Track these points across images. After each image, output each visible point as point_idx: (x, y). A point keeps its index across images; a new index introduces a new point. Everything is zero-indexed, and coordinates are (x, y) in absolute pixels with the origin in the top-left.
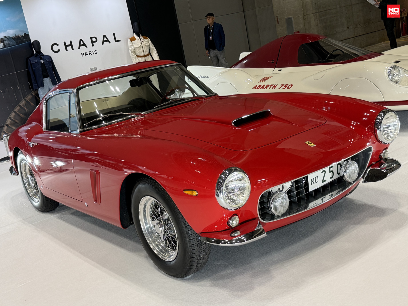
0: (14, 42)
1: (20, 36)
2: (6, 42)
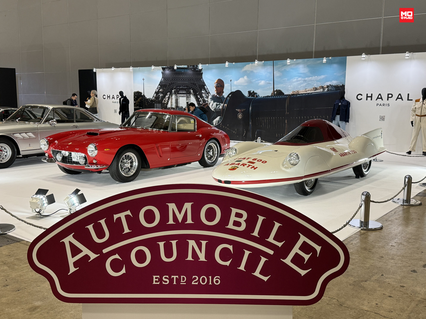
0: (335, 89)
1: (339, 86)
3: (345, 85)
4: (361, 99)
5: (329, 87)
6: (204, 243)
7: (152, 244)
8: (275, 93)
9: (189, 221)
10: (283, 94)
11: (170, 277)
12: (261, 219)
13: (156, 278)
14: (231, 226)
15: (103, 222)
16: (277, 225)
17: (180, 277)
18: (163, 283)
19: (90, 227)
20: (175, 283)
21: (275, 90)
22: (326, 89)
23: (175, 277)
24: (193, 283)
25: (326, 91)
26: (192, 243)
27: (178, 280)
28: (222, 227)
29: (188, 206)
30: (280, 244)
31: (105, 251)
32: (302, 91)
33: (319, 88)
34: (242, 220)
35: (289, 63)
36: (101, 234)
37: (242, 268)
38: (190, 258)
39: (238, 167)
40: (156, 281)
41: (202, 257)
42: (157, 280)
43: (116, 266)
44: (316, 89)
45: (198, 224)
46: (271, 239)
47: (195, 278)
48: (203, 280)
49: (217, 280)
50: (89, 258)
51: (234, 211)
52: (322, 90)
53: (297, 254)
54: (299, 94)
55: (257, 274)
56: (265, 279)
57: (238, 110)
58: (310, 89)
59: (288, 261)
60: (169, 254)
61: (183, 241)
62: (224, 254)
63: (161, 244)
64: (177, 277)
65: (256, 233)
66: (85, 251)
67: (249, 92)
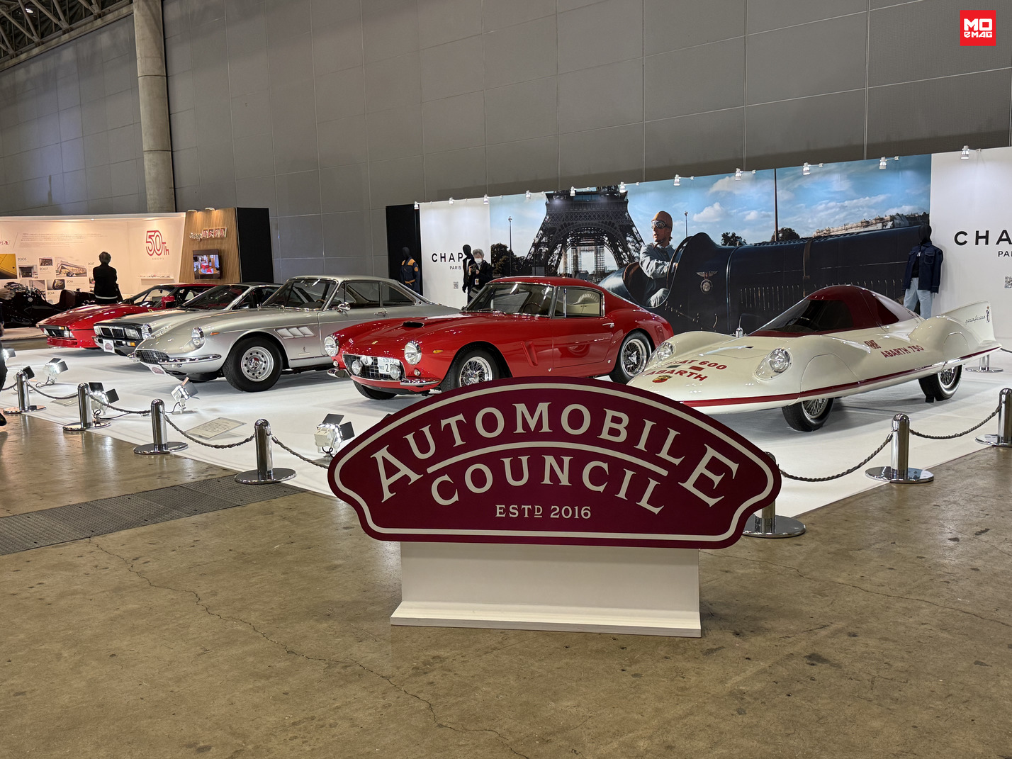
0: (907, 222)
1: (916, 215)
2: (897, 221)
3: (928, 215)
4: (965, 242)
5: (896, 219)
6: (567, 460)
7: (494, 461)
8: (780, 235)
9: (546, 428)
10: (797, 236)
11: (520, 507)
12: (649, 425)
13: (500, 508)
14: (605, 435)
15: (426, 430)
16: (673, 434)
17: (533, 508)
18: (511, 515)
19: (410, 437)
20: (526, 516)
21: (779, 229)
22: (890, 224)
23: (526, 507)
24: (552, 516)
25: (888, 227)
26: (550, 460)
27: (531, 512)
28: (592, 436)
29: (543, 407)
30: (677, 461)
31: (430, 470)
32: (837, 230)
33: (874, 222)
34: (621, 427)
35: (809, 171)
36: (424, 447)
37: (622, 494)
38: (547, 481)
39: (670, 377)
40: (500, 513)
41: (564, 480)
42: (502, 511)
43: (445, 491)
44: (868, 224)
45: (558, 434)
46: (664, 454)
47: (555, 509)
48: (567, 512)
49: (586, 513)
50: (410, 480)
51: (610, 413)
52: (880, 226)
53: (702, 475)
54: (831, 236)
55: (644, 503)
56: (656, 510)
57: (703, 274)
58: (855, 225)
59: (689, 485)
60: (517, 475)
61: (537, 457)
62: (596, 476)
63: (507, 461)
64: (530, 507)
65: (641, 446)
66: (404, 470)
67: (725, 236)
